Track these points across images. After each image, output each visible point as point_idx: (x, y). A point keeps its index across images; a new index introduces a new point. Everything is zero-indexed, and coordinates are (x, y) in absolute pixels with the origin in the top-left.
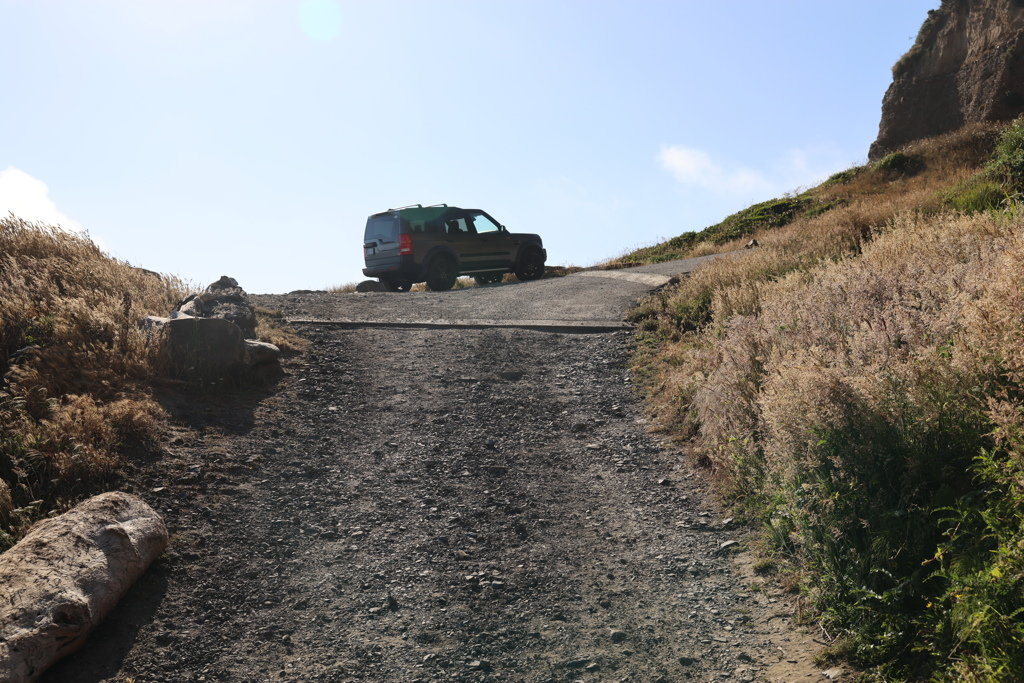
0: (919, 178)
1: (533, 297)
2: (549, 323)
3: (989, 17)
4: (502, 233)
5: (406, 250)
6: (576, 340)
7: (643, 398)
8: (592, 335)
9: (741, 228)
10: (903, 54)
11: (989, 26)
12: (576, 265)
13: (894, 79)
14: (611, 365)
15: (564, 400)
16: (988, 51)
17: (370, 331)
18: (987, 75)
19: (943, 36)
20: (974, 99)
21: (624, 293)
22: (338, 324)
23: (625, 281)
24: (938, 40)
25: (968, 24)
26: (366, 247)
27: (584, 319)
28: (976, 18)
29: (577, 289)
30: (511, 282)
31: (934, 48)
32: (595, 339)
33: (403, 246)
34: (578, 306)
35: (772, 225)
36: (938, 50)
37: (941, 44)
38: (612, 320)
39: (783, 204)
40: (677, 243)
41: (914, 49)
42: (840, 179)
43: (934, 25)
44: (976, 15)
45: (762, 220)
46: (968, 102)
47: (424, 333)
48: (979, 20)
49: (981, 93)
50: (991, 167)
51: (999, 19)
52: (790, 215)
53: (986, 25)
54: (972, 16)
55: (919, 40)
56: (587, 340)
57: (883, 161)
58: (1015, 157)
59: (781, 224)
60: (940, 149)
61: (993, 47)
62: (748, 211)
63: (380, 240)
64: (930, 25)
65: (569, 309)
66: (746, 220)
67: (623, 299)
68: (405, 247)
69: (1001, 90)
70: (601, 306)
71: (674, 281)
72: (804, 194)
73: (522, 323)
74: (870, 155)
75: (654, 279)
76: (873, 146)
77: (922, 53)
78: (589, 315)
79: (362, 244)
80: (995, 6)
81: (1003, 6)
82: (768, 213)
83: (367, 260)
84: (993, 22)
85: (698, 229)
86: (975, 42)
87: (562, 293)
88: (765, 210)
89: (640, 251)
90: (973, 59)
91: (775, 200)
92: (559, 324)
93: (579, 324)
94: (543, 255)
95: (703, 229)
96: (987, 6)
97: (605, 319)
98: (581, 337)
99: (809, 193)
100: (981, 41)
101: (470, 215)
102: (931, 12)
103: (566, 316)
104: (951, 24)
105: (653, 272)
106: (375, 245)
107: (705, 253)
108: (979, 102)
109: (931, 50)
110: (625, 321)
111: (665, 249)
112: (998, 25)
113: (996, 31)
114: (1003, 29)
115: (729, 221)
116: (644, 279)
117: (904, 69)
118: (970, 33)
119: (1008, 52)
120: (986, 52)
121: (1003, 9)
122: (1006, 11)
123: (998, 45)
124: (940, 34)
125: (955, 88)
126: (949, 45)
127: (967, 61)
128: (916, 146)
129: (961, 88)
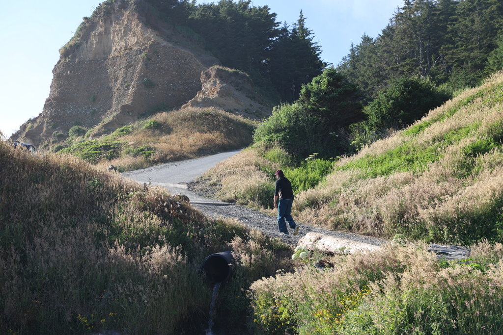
3: (127, 29)
11: (127, 36)
13: (61, 57)
18: (129, 66)
19: (95, 35)
24: (91, 38)
25: (112, 31)
28: (117, 29)
31: (89, 42)
36: (92, 44)
37: (93, 40)
43: (88, 26)
44: (117, 26)
46: (116, 80)
48: (120, 30)
49: (125, 77)
51: (135, 33)
53: (125, 35)
54: (116, 27)
55: (78, 35)
60: (175, 120)
61: (131, 49)
64: (85, 27)
69: (141, 77)
77: (80, 44)
80: (131, 24)
81: (137, 26)
84: (130, 35)
86: (117, 45)
90: (117, 54)
96: (125, 22)
100: (123, 43)
102: (86, 18)
104: (100, 29)
108: (124, 82)
109: (87, 42)
112: (134, 36)
113: (132, 40)
114: (138, 39)
117: (69, 52)
118: (114, 37)
119: (143, 54)
120: (127, 51)
121: (137, 27)
122: (140, 29)
123: (136, 48)
124: (93, 33)
125: (106, 70)
126: (99, 42)
127: (112, 54)
128: (160, 117)
129: (110, 70)
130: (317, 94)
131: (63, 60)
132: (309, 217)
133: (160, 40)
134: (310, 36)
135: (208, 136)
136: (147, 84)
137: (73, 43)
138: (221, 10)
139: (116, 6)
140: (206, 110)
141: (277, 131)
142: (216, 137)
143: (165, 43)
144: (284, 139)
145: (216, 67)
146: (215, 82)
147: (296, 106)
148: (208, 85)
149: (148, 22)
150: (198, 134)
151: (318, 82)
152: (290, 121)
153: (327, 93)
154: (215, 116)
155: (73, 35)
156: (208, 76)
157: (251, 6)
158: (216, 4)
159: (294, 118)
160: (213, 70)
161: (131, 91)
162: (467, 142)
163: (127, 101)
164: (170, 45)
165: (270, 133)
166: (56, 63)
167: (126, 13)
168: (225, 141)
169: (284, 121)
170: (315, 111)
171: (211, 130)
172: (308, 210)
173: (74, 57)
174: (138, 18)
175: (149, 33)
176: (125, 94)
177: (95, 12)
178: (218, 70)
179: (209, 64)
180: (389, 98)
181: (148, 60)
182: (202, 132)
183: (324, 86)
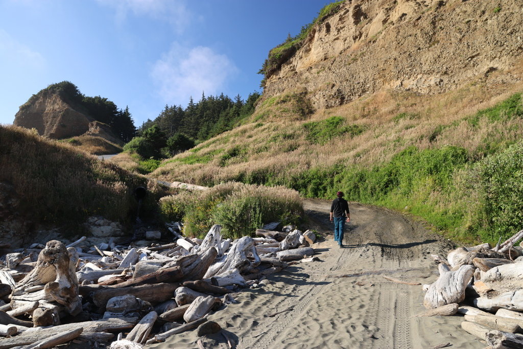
3: (54, 102)
18: (54, 117)
20: (50, 122)
25: (47, 102)
36: (36, 106)
37: (37, 104)
43: (34, 99)
46: (47, 122)
48: (51, 102)
49: (52, 122)
51: (58, 104)
53: (53, 104)
54: (49, 100)
55: (29, 101)
61: (56, 110)
64: (33, 99)
69: (60, 123)
77: (30, 106)
80: (56, 100)
84: (56, 104)
86: (49, 108)
90: (48, 112)
96: (54, 99)
100: (52, 107)
102: (34, 95)
104: (41, 100)
108: (51, 124)
109: (33, 105)
113: (57, 107)
114: (59, 107)
117: (24, 108)
118: (47, 104)
119: (62, 113)
120: (53, 111)
121: (59, 101)
123: (58, 110)
124: (37, 102)
125: (42, 118)
126: (40, 106)
127: (46, 111)
128: (76, 138)
129: (44, 118)
130: (150, 134)
131: (21, 111)
132: (162, 178)
133: (70, 108)
134: (130, 116)
135: (98, 148)
136: (62, 126)
137: (26, 105)
138: (96, 100)
139: (50, 92)
140: (96, 137)
141: (134, 147)
142: (102, 148)
143: (72, 110)
144: (137, 150)
145: (96, 121)
146: (96, 128)
147: (141, 138)
148: (93, 129)
149: (64, 100)
150: (93, 147)
151: (151, 130)
152: (140, 143)
153: (154, 134)
154: (100, 140)
155: (27, 101)
156: (92, 125)
157: (107, 100)
158: (93, 97)
159: (141, 143)
160: (95, 123)
161: (55, 128)
162: (222, 154)
163: (52, 132)
164: (74, 111)
165: (131, 147)
166: (17, 112)
167: (54, 95)
168: (106, 150)
169: (137, 143)
170: (148, 141)
171: (99, 146)
172: (162, 176)
173: (27, 111)
174: (60, 98)
175: (65, 104)
176: (51, 129)
177: (39, 93)
178: (97, 123)
179: (92, 121)
180: (173, 140)
181: (63, 116)
182: (95, 146)
183: (154, 132)
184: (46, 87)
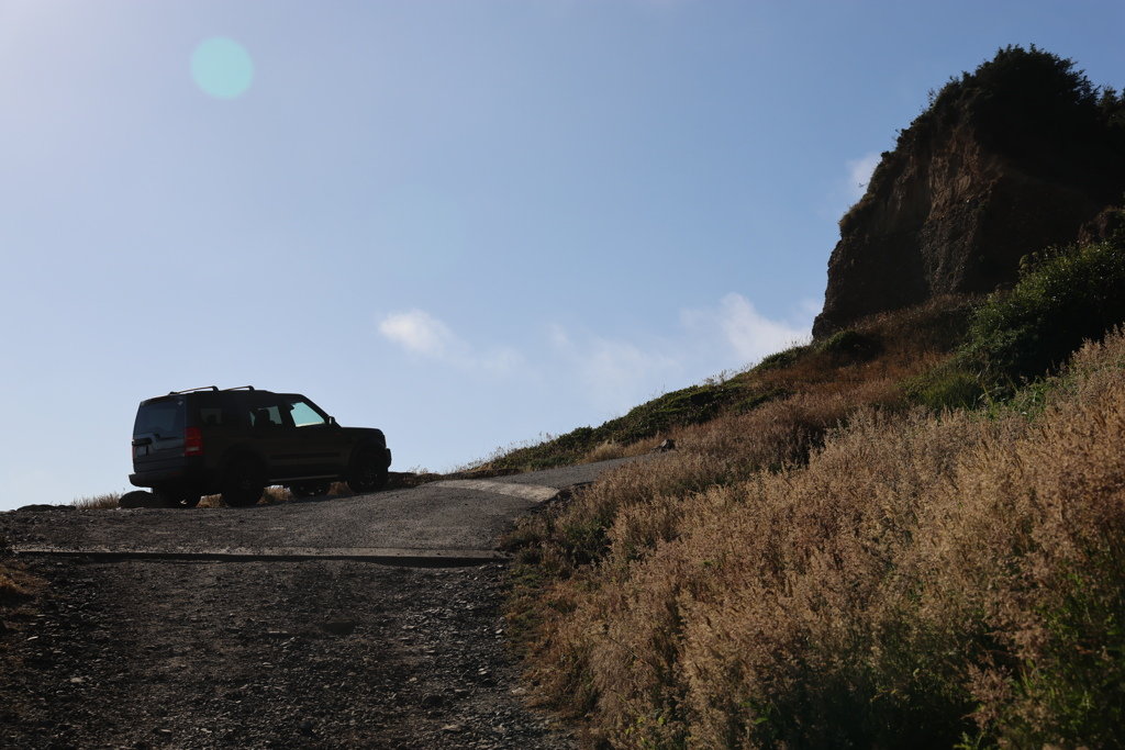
0: (877, 363)
1: (371, 516)
2: (393, 553)
3: (955, 163)
4: (330, 425)
5: (193, 449)
6: (431, 577)
7: (522, 658)
8: (452, 570)
9: (651, 423)
10: (852, 205)
11: (956, 175)
12: (431, 471)
13: (842, 235)
14: (477, 612)
15: (412, 661)
16: (955, 205)
17: (138, 565)
18: (955, 235)
19: (901, 185)
20: (941, 264)
21: (495, 511)
22: (89, 554)
23: (498, 495)
24: (895, 189)
25: (930, 172)
26: (136, 445)
27: (441, 547)
28: (940, 165)
29: (432, 504)
30: (342, 495)
31: (891, 199)
32: (456, 575)
33: (190, 444)
34: (433, 529)
35: (691, 421)
36: (895, 202)
37: (898, 194)
38: (480, 549)
39: (705, 394)
40: (566, 442)
41: (866, 199)
42: (777, 362)
43: (888, 171)
44: (940, 160)
45: (678, 413)
46: (934, 269)
47: (215, 568)
48: (943, 167)
49: (948, 259)
50: (964, 352)
51: (968, 167)
52: (716, 409)
53: (952, 174)
54: (936, 162)
55: (872, 188)
56: (444, 576)
57: (831, 341)
58: (992, 341)
59: (704, 419)
60: (901, 327)
61: (961, 201)
62: (659, 402)
63: (157, 436)
64: (884, 171)
65: (421, 533)
66: (657, 414)
67: (495, 519)
68: (192, 446)
69: (972, 255)
70: (465, 529)
71: (564, 495)
72: (733, 381)
73: (355, 552)
74: (814, 332)
75: (536, 492)
76: (818, 320)
78: (448, 541)
79: (130, 439)
80: (963, 151)
81: (972, 153)
82: (686, 405)
83: (137, 462)
84: (960, 172)
85: (595, 425)
86: (939, 197)
87: (412, 510)
88: (682, 400)
89: (517, 452)
90: (938, 215)
91: (694, 388)
92: (407, 554)
93: (433, 554)
94: (386, 456)
95: (601, 425)
96: (953, 150)
97: (470, 547)
98: (437, 572)
99: (740, 378)
100: (948, 193)
101: (287, 401)
102: (885, 155)
103: (417, 543)
104: (911, 171)
105: (535, 483)
106: (148, 441)
107: (605, 457)
108: (947, 269)
109: (886, 201)
110: (498, 549)
111: (551, 450)
112: (967, 174)
113: (964, 181)
114: (973, 179)
115: (636, 413)
116: (523, 492)
117: (854, 224)
118: (934, 183)
119: (982, 206)
120: (953, 207)
122: (976, 157)
123: (968, 198)
124: (897, 182)
125: (918, 250)
126: (908, 197)
127: (931, 216)
129: (926, 248)
131: (846, 241)
133: (1015, 173)
136: (984, 265)
137: (862, 205)
139: (938, 121)
143: (1025, 179)
160: (1103, 218)
167: (955, 131)
173: (862, 231)
174: (977, 137)
175: (993, 162)
177: (900, 140)
181: (987, 218)
184: (927, 106)
